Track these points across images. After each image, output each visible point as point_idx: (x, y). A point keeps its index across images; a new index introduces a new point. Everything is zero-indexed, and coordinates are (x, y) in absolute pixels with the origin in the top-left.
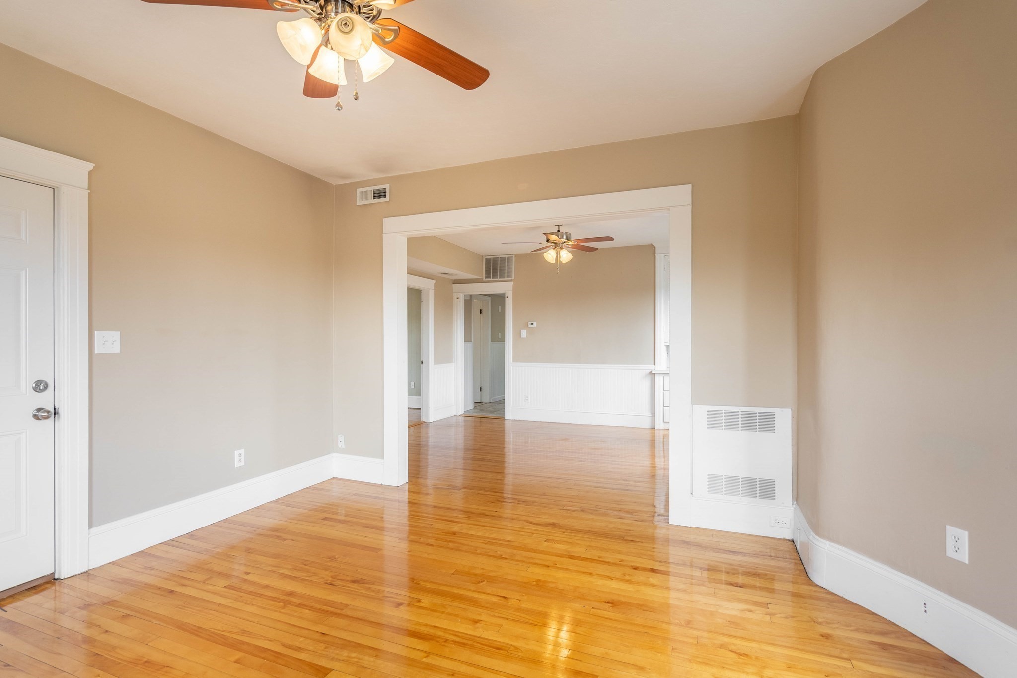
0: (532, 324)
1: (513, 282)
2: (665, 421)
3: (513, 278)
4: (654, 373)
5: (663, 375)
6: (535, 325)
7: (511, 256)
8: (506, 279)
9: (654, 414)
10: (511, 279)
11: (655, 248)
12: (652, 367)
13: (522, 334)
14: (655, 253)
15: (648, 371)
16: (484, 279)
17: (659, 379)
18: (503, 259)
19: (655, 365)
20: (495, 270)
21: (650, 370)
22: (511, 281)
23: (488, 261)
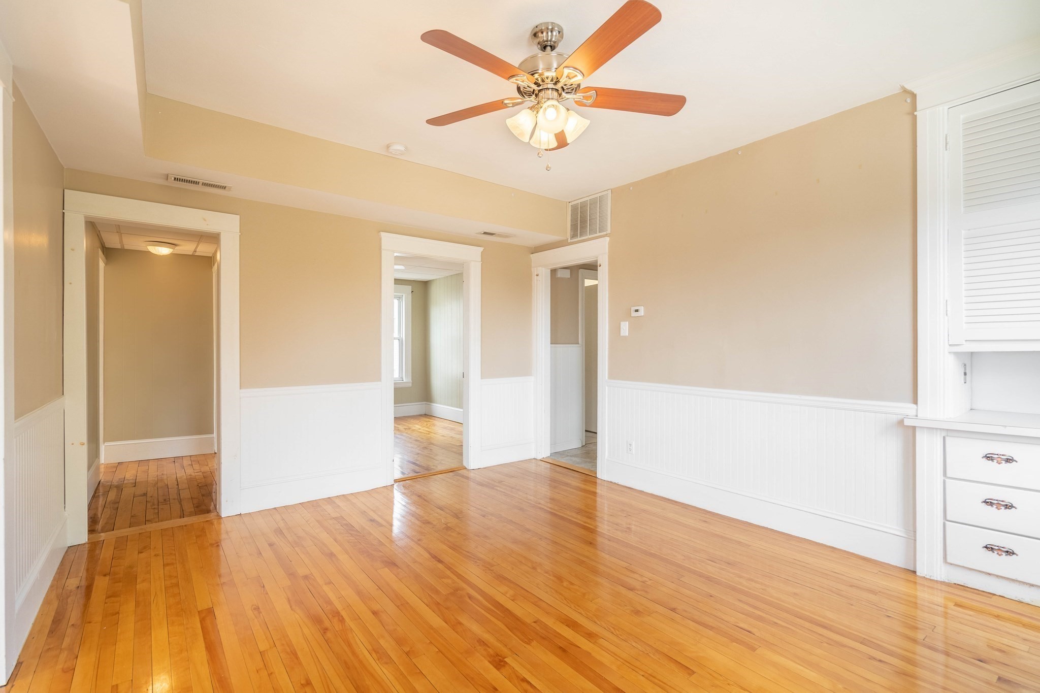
0: (637, 311)
1: (608, 239)
2: (949, 560)
3: (609, 231)
4: (914, 428)
5: (944, 434)
6: (642, 312)
7: (606, 192)
8: (598, 234)
9: (915, 532)
10: (605, 233)
11: (914, 96)
12: (907, 409)
13: (622, 330)
14: (914, 107)
15: (895, 418)
16: (569, 241)
17: (923, 441)
18: (593, 202)
19: (915, 401)
20: (583, 222)
21: (900, 417)
22: (606, 235)
23: (574, 209)
